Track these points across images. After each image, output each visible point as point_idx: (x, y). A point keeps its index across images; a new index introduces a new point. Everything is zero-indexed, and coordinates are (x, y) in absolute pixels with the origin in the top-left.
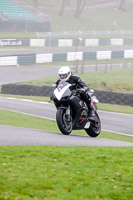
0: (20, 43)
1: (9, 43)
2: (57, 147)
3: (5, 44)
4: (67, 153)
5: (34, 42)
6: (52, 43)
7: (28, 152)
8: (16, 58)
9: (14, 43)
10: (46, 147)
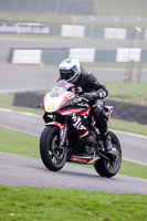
0: (46, 30)
1: (29, 30)
2: (94, 192)
3: (24, 30)
4: (109, 203)
5: (67, 30)
6: (95, 33)
7: (50, 198)
8: (38, 52)
9: (37, 30)
10: (76, 192)
